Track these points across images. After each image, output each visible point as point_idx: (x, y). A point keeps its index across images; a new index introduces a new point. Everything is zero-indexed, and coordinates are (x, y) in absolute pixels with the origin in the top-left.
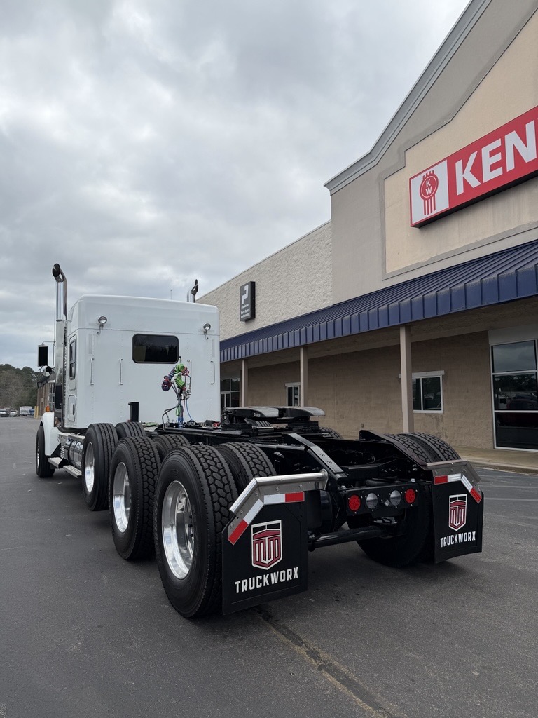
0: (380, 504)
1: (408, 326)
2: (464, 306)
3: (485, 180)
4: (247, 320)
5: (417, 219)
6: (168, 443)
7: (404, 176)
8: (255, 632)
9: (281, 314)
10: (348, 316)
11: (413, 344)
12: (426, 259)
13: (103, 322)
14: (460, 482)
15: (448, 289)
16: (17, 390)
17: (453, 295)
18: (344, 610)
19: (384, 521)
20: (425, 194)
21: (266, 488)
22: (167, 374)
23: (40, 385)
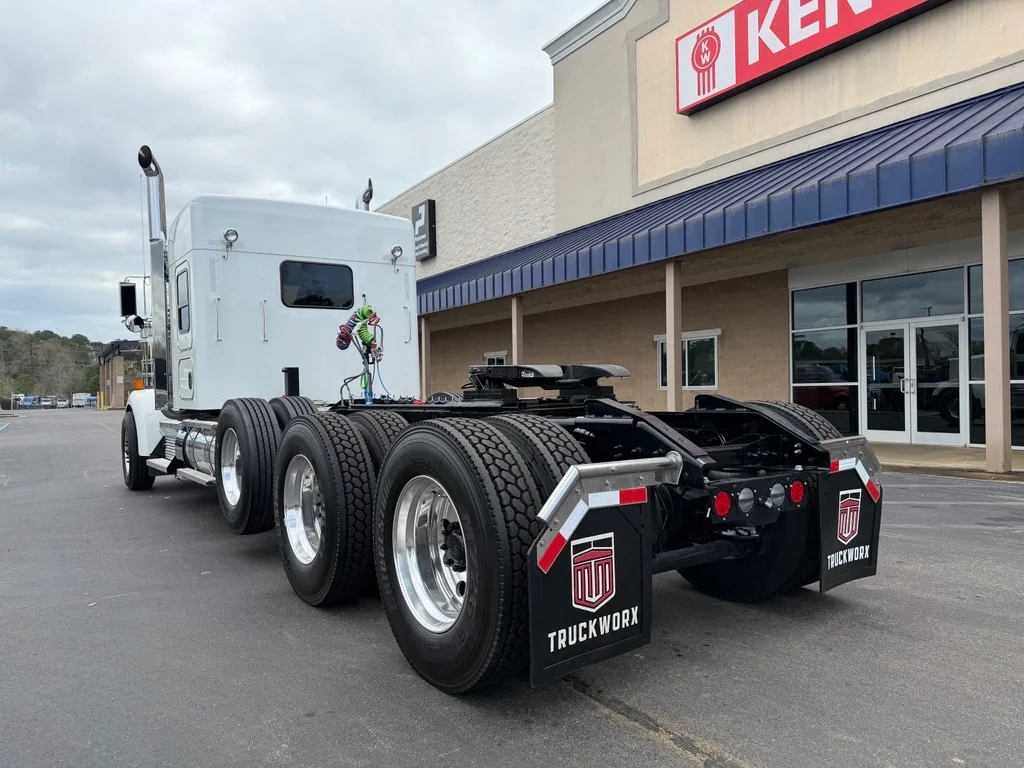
0: (759, 506)
1: (677, 261)
2: (766, 229)
3: (793, 41)
4: (424, 260)
5: (685, 103)
6: (375, 422)
7: (668, 34)
8: (572, 712)
9: (476, 249)
10: (588, 248)
11: (684, 290)
12: (700, 163)
13: (232, 238)
14: (854, 471)
15: (742, 203)
16: (65, 369)
17: (749, 215)
18: (698, 670)
19: (737, 533)
20: (699, 61)
21: (592, 481)
22: (344, 322)
23: (102, 362)
